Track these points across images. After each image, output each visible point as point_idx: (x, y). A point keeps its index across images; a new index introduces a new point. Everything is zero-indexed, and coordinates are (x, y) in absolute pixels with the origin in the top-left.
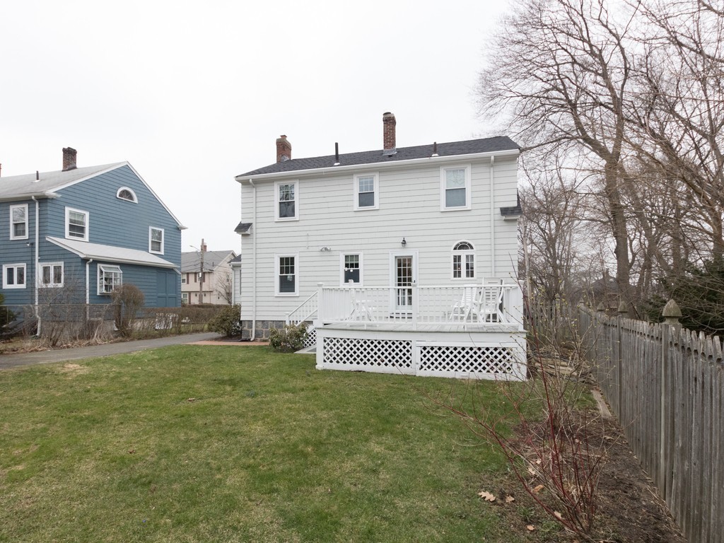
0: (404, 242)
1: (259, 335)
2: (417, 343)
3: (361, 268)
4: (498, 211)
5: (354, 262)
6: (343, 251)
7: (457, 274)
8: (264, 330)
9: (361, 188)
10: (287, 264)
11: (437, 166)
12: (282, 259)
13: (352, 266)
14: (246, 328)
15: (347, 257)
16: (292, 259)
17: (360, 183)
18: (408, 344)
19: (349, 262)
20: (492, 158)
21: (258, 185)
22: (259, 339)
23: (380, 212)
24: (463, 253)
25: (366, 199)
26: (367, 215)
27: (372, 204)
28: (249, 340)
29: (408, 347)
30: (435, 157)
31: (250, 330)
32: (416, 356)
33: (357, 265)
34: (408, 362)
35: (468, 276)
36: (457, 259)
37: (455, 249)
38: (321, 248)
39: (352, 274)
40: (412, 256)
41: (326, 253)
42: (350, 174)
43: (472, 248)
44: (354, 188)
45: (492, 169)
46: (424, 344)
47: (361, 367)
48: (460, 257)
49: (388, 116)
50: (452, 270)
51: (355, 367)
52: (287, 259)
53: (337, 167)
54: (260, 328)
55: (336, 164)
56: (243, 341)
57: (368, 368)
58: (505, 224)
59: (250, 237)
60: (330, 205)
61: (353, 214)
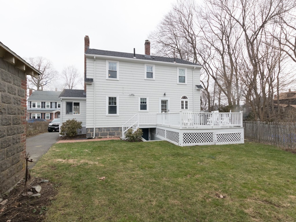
0: (165, 94)
1: (97, 135)
2: (215, 133)
3: (147, 104)
4: (195, 86)
5: (145, 101)
6: (140, 96)
7: (183, 108)
8: (100, 132)
9: (147, 70)
10: (112, 101)
11: (176, 67)
12: (110, 98)
13: (143, 103)
14: (89, 132)
15: (141, 99)
16: (115, 98)
17: (147, 68)
18: (212, 134)
19: (142, 101)
20: (195, 67)
21: (97, 60)
22: (97, 137)
23: (155, 81)
24: (184, 100)
25: (150, 75)
26: (150, 82)
27: (152, 77)
28: (92, 138)
31: (92, 133)
32: (215, 138)
33: (146, 103)
34: (212, 140)
35: (186, 109)
36: (182, 102)
37: (182, 98)
38: (131, 94)
39: (143, 107)
40: (167, 100)
41: (132, 96)
42: (143, 63)
43: (187, 99)
44: (145, 69)
45: (193, 71)
46: (217, 133)
48: (183, 101)
49: (148, 41)
50: (181, 106)
52: (112, 98)
53: (135, 59)
54: (97, 132)
55: (134, 57)
56: (88, 139)
57: (199, 144)
58: (197, 91)
60: (134, 75)
61: (144, 81)
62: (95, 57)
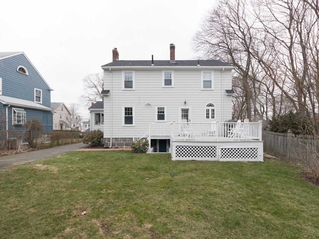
0: (185, 103)
1: (114, 145)
2: (219, 147)
3: (165, 113)
4: (224, 91)
5: (162, 111)
6: (156, 105)
7: (208, 117)
8: (116, 142)
9: (165, 77)
10: (129, 111)
11: (200, 70)
12: (126, 109)
13: (161, 112)
14: (106, 142)
15: (158, 108)
16: (131, 108)
17: (165, 75)
18: (215, 147)
19: (160, 111)
20: (223, 69)
21: (113, 71)
22: (113, 147)
23: (174, 89)
24: (210, 108)
25: (168, 82)
26: (168, 89)
27: (171, 84)
28: (109, 148)
29: (215, 149)
30: (199, 66)
31: (109, 143)
32: (219, 152)
33: (163, 112)
34: (215, 155)
35: (212, 118)
36: (208, 111)
37: (207, 106)
38: (146, 104)
39: (161, 117)
40: (189, 109)
41: (149, 106)
42: (161, 70)
43: (214, 106)
44: (162, 77)
45: (222, 74)
46: (222, 147)
47: (194, 158)
48: (209, 110)
49: (172, 45)
50: (206, 115)
51: (191, 158)
52: (129, 108)
53: (153, 66)
54: (114, 142)
55: (152, 65)
56: (105, 148)
57: (197, 159)
58: (227, 97)
59: (108, 97)
60: (151, 84)
61: (162, 89)
62: (110, 69)
